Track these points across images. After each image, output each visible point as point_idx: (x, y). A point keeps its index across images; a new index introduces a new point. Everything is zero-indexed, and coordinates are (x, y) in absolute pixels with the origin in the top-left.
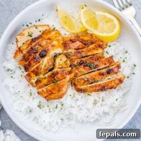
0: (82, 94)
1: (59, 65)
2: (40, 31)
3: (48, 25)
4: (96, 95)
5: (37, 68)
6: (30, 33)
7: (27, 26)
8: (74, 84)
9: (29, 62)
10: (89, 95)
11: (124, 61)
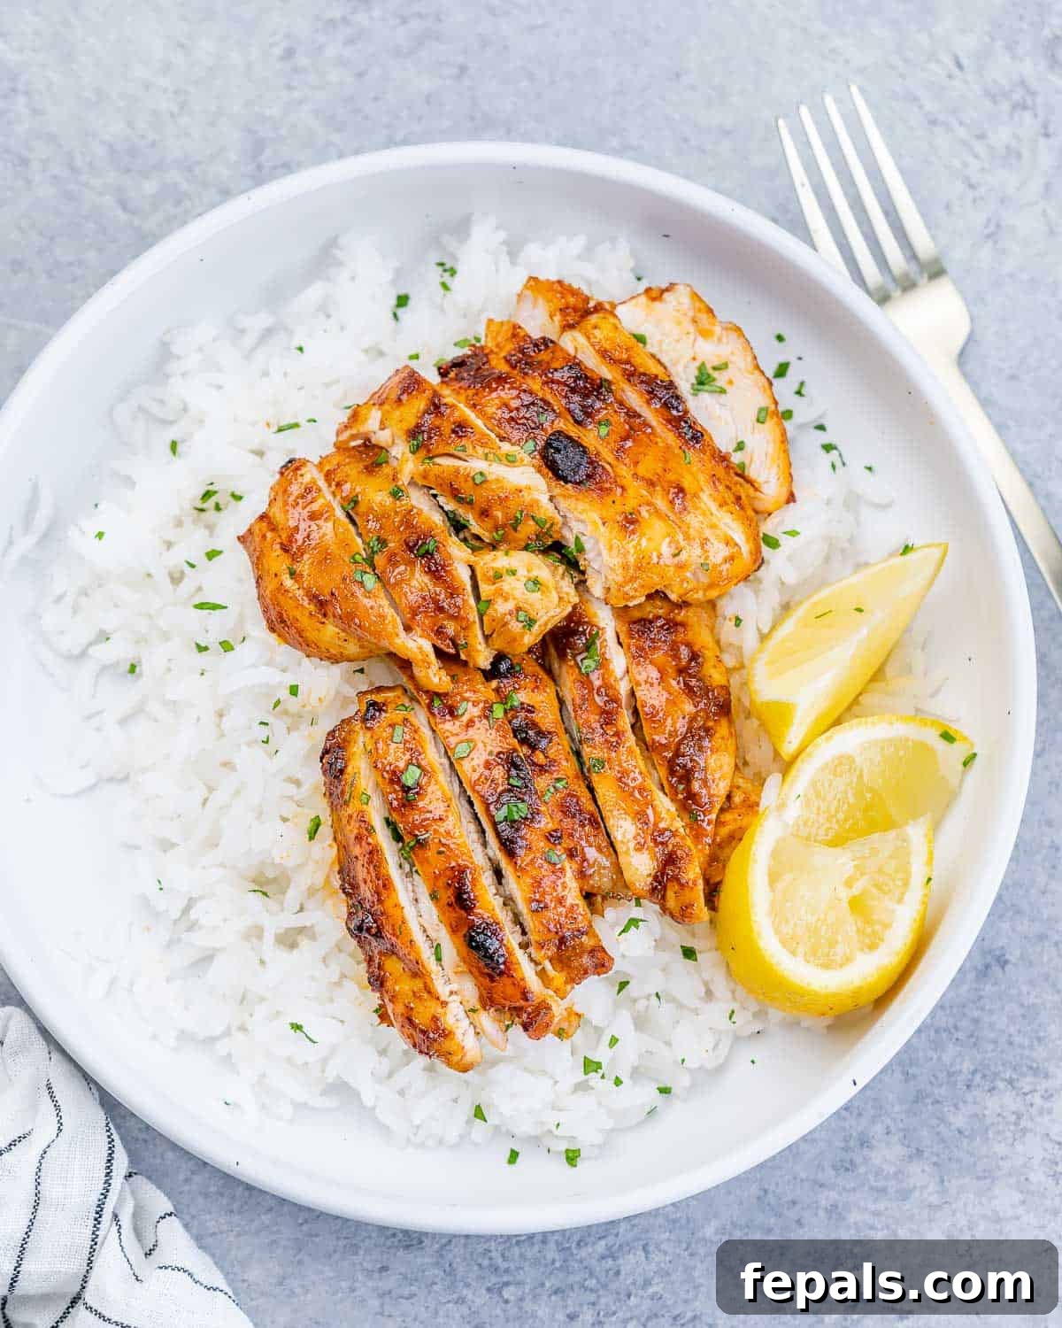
0: (314, 776)
1: (498, 576)
2: (740, 447)
3: (791, 498)
4: (319, 879)
5: (461, 428)
6: (721, 379)
7: (782, 371)
8: (377, 707)
9: (501, 380)
10: (317, 825)
11: (590, 1066)
